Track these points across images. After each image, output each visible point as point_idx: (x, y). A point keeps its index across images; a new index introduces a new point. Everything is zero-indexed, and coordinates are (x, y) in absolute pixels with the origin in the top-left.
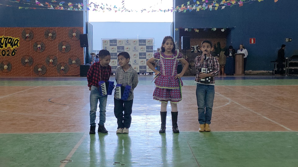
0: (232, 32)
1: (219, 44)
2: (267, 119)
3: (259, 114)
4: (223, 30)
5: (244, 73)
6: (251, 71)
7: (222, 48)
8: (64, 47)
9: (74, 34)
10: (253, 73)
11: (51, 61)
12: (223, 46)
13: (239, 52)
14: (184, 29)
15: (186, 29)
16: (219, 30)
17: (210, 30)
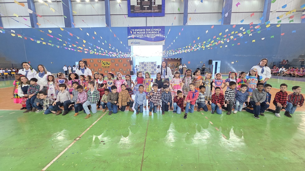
0: (182, 60)
1: (178, 63)
4: (179, 59)
8: (125, 65)
9: (128, 61)
11: (121, 70)
13: (183, 66)
14: (165, 59)
15: (166, 59)
16: (177, 59)
17: (175, 59)
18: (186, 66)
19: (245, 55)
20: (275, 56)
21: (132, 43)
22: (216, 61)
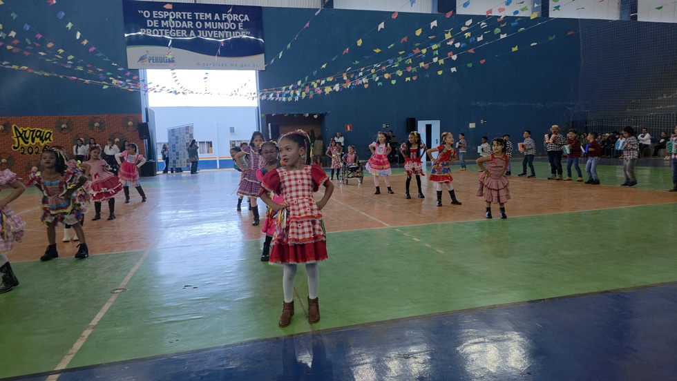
0: (327, 119)
2: (365, 214)
3: (357, 210)
4: (316, 116)
7: (316, 136)
9: (130, 123)
12: (317, 134)
14: (271, 114)
15: (274, 115)
16: (311, 116)
17: (301, 116)
18: (341, 140)
21: (142, 59)
22: (429, 122)
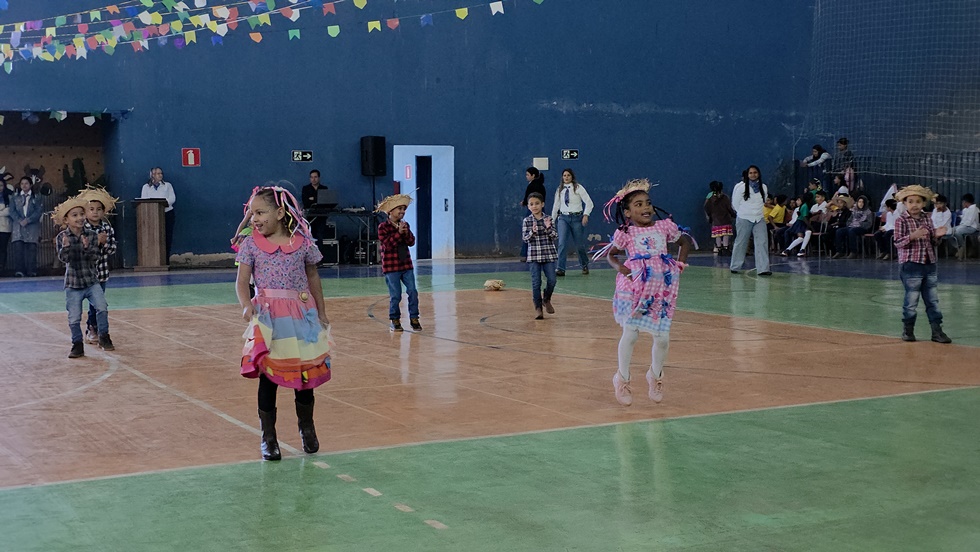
0: (124, 129)
4: (89, 121)
5: (168, 263)
6: (189, 254)
10: (195, 263)
16: (75, 118)
17: (43, 117)
18: (166, 192)
19: (615, 108)
20: (797, 121)
22: (424, 150)
